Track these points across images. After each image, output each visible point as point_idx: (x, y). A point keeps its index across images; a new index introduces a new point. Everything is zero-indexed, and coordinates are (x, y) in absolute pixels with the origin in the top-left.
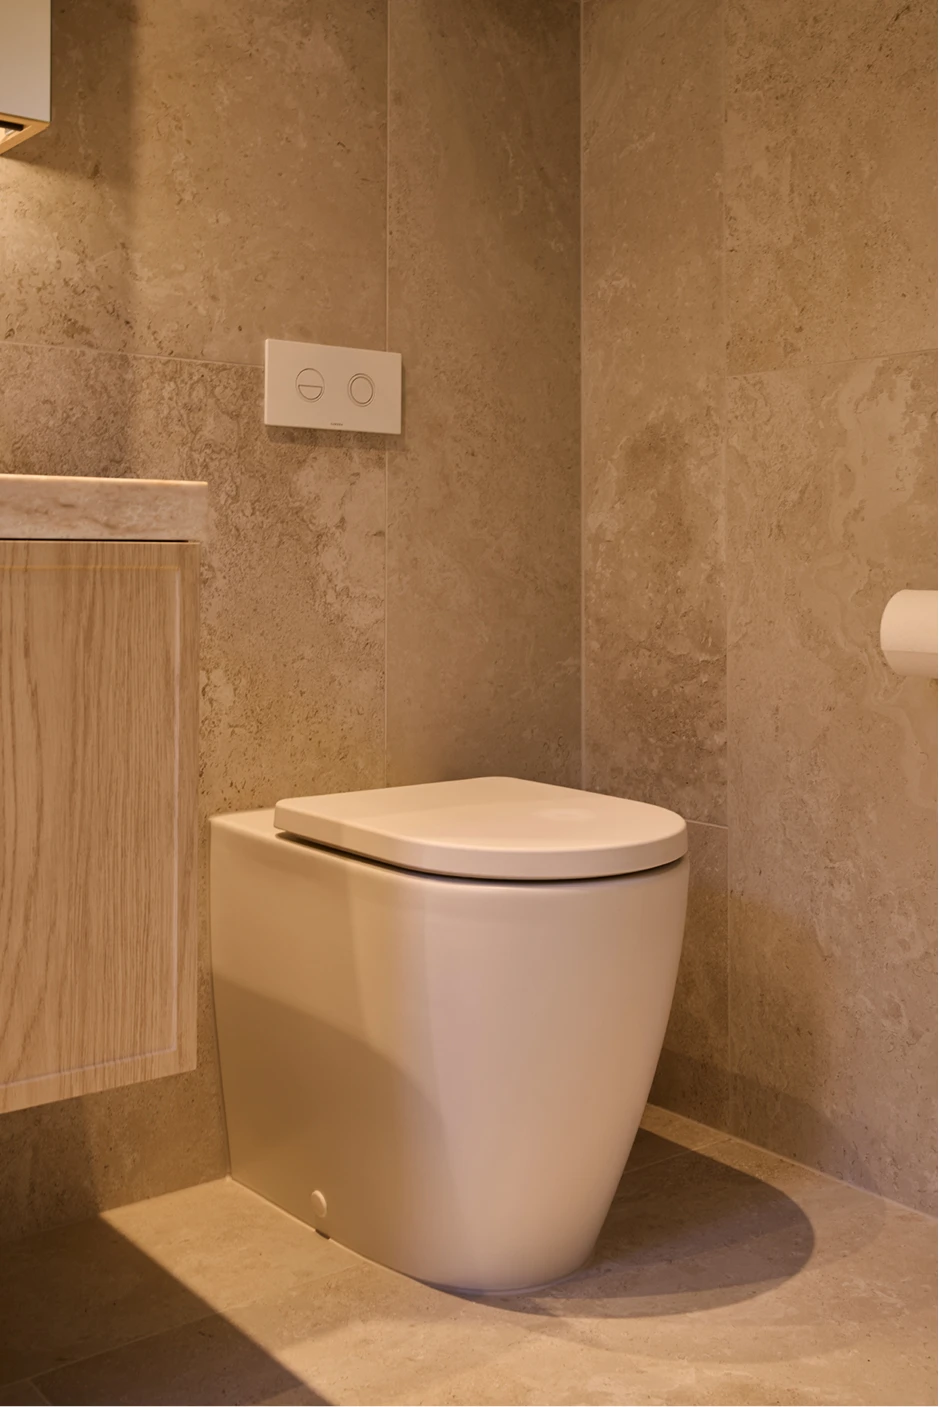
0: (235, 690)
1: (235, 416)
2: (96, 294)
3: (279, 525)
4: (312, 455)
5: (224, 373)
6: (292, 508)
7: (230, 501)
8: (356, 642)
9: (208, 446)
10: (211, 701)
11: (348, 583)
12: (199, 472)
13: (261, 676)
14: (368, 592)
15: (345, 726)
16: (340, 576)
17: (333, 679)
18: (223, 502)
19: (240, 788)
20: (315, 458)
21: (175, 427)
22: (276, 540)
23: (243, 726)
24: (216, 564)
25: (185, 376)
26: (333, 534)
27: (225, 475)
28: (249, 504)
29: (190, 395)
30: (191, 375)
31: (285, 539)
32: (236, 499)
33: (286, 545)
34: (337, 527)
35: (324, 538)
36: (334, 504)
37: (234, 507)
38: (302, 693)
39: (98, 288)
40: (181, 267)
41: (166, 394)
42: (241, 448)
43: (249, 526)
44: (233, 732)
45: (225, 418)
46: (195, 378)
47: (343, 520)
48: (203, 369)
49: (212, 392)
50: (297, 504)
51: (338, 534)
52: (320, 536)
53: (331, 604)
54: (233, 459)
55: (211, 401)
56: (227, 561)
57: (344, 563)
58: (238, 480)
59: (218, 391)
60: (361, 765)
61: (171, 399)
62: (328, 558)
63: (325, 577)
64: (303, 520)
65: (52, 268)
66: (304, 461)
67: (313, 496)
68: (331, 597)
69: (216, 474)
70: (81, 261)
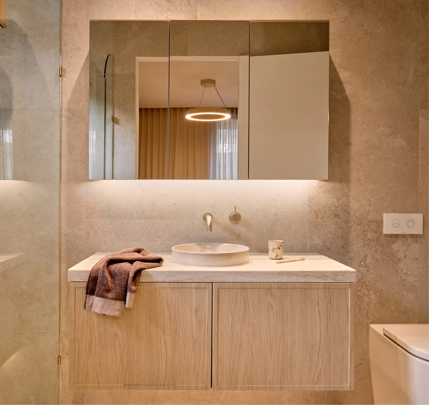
0: (376, 296)
1: (376, 232)
2: (341, 207)
3: (388, 257)
4: (397, 240)
5: (373, 222)
6: (391, 253)
7: (374, 252)
8: (409, 286)
9: (369, 239)
10: (369, 298)
11: (407, 271)
12: (366, 245)
13: (383, 293)
14: (413, 274)
15: (406, 306)
16: (405, 269)
17: (402, 295)
18: (372, 252)
19: (377, 318)
20: (398, 241)
21: (360, 236)
22: (387, 261)
23: (378, 304)
24: (371, 267)
25: (363, 224)
26: (403, 259)
27: (373, 246)
28: (379, 253)
29: (364, 228)
30: (364, 223)
31: (389, 261)
32: (376, 252)
33: (389, 262)
34: (404, 258)
35: (400, 260)
36: (403, 252)
37: (376, 253)
38: (394, 297)
39: (341, 206)
40: (362, 199)
41: (358, 228)
42: (377, 240)
43: (379, 258)
44: (375, 306)
45: (373, 233)
46: (365, 224)
47: (405, 256)
48: (367, 222)
49: (370, 227)
50: (393, 252)
51: (404, 259)
52: (399, 260)
53: (402, 276)
54: (375, 242)
55: (369, 229)
56: (374, 266)
57: (406, 266)
58: (376, 247)
59: (371, 227)
60: (411, 316)
61: (359, 229)
62: (402, 265)
63: (400, 270)
64: (394, 256)
65: (331, 203)
66: (395, 242)
67: (397, 250)
68: (402, 275)
69: (371, 246)
70: (338, 201)
